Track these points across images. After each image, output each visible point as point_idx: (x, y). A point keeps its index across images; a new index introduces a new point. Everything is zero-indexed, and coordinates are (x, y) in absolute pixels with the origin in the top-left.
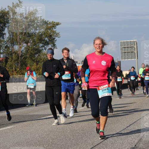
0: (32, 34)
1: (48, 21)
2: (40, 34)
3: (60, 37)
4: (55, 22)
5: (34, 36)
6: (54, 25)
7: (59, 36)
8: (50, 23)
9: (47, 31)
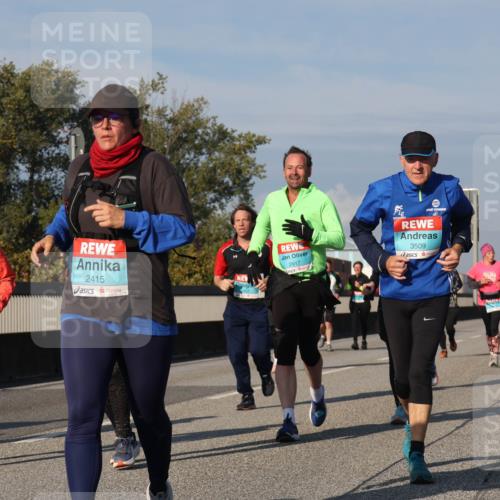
0: (188, 164)
1: (233, 131)
2: (211, 165)
3: (264, 177)
4: (254, 136)
5: (192, 172)
6: (251, 142)
7: (262, 174)
8: (240, 136)
9: (232, 159)
